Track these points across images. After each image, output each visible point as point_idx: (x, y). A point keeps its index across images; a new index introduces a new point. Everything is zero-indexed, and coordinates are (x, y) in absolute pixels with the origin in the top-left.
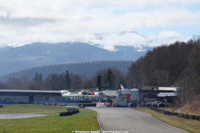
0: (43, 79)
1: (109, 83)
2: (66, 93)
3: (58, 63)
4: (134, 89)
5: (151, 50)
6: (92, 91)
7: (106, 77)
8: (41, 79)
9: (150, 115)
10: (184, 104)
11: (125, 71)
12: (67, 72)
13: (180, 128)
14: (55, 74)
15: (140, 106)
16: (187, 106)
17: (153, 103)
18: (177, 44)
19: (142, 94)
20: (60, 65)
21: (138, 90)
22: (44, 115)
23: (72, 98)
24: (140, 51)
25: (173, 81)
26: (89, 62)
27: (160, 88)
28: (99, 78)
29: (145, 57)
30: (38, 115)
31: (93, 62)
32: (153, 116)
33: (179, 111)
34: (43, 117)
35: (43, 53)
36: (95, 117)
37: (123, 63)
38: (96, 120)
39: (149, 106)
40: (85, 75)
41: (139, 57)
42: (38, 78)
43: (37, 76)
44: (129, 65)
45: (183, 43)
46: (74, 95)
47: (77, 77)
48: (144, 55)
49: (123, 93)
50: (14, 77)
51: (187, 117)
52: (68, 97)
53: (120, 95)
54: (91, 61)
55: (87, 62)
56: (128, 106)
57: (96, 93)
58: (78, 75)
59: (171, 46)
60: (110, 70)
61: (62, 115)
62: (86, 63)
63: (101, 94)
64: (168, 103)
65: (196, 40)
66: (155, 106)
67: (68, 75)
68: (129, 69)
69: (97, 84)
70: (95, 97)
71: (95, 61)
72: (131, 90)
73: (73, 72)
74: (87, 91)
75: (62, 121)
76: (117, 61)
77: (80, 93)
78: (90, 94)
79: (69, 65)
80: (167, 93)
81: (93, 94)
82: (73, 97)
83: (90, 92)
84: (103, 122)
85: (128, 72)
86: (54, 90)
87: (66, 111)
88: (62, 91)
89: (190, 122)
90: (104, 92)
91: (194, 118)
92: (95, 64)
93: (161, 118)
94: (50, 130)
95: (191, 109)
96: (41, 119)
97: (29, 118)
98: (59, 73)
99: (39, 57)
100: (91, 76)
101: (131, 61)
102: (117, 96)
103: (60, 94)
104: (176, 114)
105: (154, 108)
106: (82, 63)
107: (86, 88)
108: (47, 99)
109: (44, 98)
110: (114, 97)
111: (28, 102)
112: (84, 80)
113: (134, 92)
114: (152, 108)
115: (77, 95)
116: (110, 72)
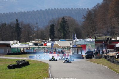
1: (64, 33)
2: (16, 44)
3: (6, 11)
4: (90, 39)
6: (44, 42)
7: (59, 27)
9: (107, 67)
12: (17, 20)
14: (4, 23)
15: (96, 58)
17: (111, 54)
19: (99, 44)
20: (10, 13)
21: (94, 40)
23: (22, 49)
26: (41, 10)
28: (52, 27)
29: (102, 4)
31: (46, 9)
32: (110, 68)
36: (46, 70)
37: (79, 11)
38: (47, 72)
39: (106, 57)
41: (96, 4)
44: (85, 13)
46: (24, 46)
47: (28, 26)
49: (77, 43)
52: (17, 48)
54: (44, 9)
55: (39, 10)
56: (83, 58)
57: (49, 44)
58: (28, 24)
60: (63, 18)
61: (10, 67)
62: (37, 11)
63: (52, 45)
66: (113, 57)
67: (18, 24)
68: (85, 17)
69: (49, 34)
70: (47, 48)
71: (47, 9)
72: (87, 40)
73: (24, 21)
74: (39, 42)
75: (11, 75)
76: (72, 8)
77: (31, 44)
78: (42, 45)
79: (19, 13)
81: (45, 45)
82: (24, 48)
83: (42, 43)
85: (83, 20)
86: (3, 40)
88: (11, 42)
92: (48, 12)
98: (8, 21)
100: (43, 25)
101: (88, 8)
102: (72, 46)
103: (8, 45)
105: (112, 59)
106: (33, 11)
107: (37, 38)
110: (69, 48)
112: (35, 30)
113: (90, 42)
114: (109, 60)
115: (27, 46)
116: (64, 20)
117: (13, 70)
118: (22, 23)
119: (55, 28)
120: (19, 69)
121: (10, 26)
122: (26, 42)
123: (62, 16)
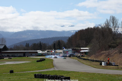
0: (30, 46)
1: (59, 47)
2: (40, 52)
3: (36, 38)
5: (77, 32)
8: (29, 46)
9: (77, 60)
10: (92, 55)
11: (66, 41)
12: (40, 42)
13: (90, 66)
15: (73, 57)
16: (93, 56)
17: (78, 55)
18: (88, 28)
19: (74, 51)
21: (72, 49)
22: (30, 62)
24: (72, 32)
25: (87, 45)
27: (82, 48)
28: (54, 44)
30: (27, 62)
32: (78, 61)
33: (89, 58)
34: (29, 63)
35: (29, 34)
37: (65, 38)
38: (53, 63)
39: (76, 56)
40: (48, 43)
41: (72, 35)
42: (27, 45)
43: (27, 44)
44: (68, 39)
45: (91, 28)
46: (43, 52)
47: (45, 44)
48: (74, 34)
49: (65, 51)
50: (16, 45)
51: (93, 61)
53: (64, 52)
54: (51, 37)
55: (49, 37)
56: (67, 57)
57: (53, 51)
59: (86, 30)
60: (59, 41)
61: (37, 61)
63: (55, 52)
64: (85, 55)
65: (97, 26)
66: (79, 56)
67: (40, 44)
69: (53, 47)
74: (49, 50)
75: (38, 64)
76: (62, 37)
77: (46, 52)
79: (41, 39)
80: (84, 50)
81: (52, 52)
84: (56, 64)
86: (34, 50)
87: (39, 60)
88: (38, 51)
89: (94, 63)
90: (56, 51)
91: (96, 61)
92: (53, 38)
93: (82, 62)
94: (32, 68)
95: (95, 57)
96: (28, 63)
97: (23, 63)
98: (36, 43)
99: (28, 36)
100: (51, 43)
101: (69, 37)
102: (62, 52)
103: (37, 52)
104: (88, 60)
105: (79, 57)
106: (47, 38)
107: (49, 49)
108: (32, 54)
109: (30, 54)
110: (61, 53)
111: (23, 56)
112: (48, 46)
113: (70, 50)
114: (78, 57)
115: (44, 52)
116: (59, 42)
117: (38, 62)
118: (42, 43)
119: (56, 45)
120: (41, 62)
121: (37, 44)
122: (44, 51)
123: (58, 40)
